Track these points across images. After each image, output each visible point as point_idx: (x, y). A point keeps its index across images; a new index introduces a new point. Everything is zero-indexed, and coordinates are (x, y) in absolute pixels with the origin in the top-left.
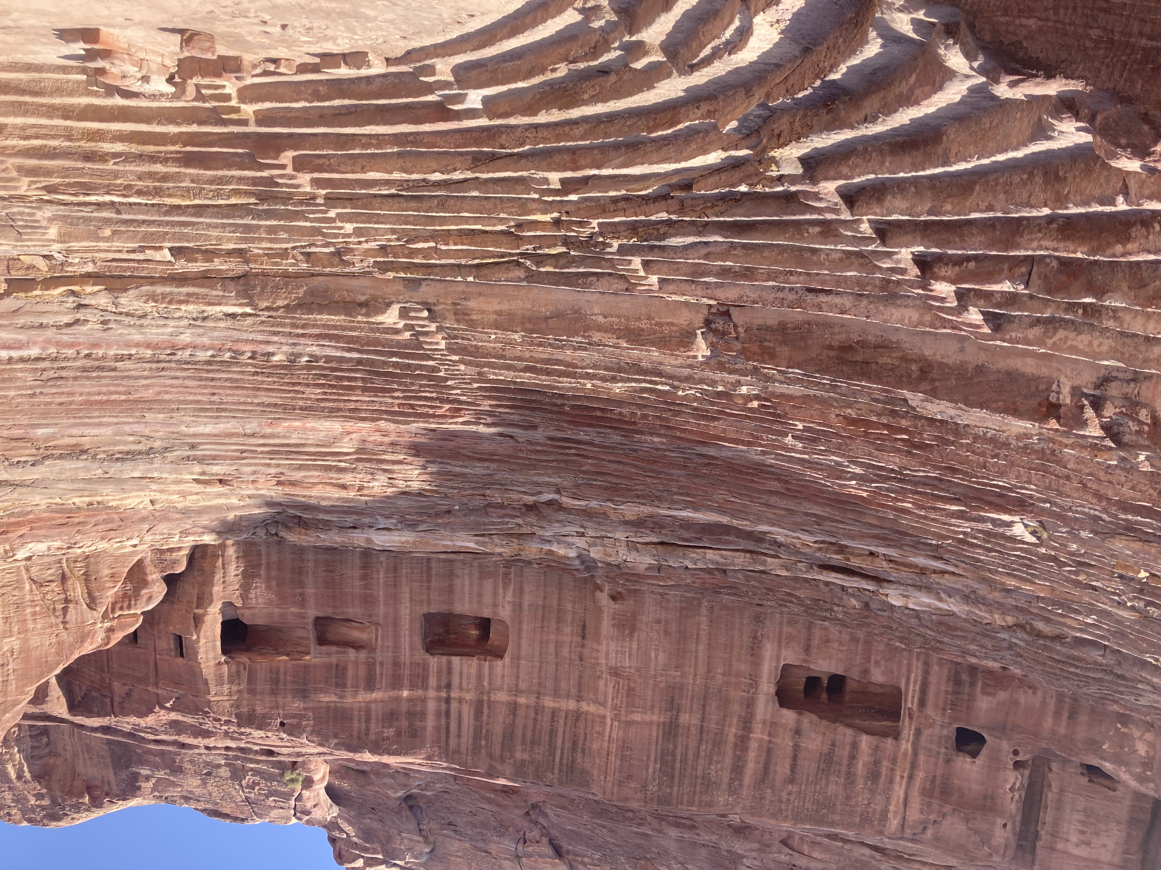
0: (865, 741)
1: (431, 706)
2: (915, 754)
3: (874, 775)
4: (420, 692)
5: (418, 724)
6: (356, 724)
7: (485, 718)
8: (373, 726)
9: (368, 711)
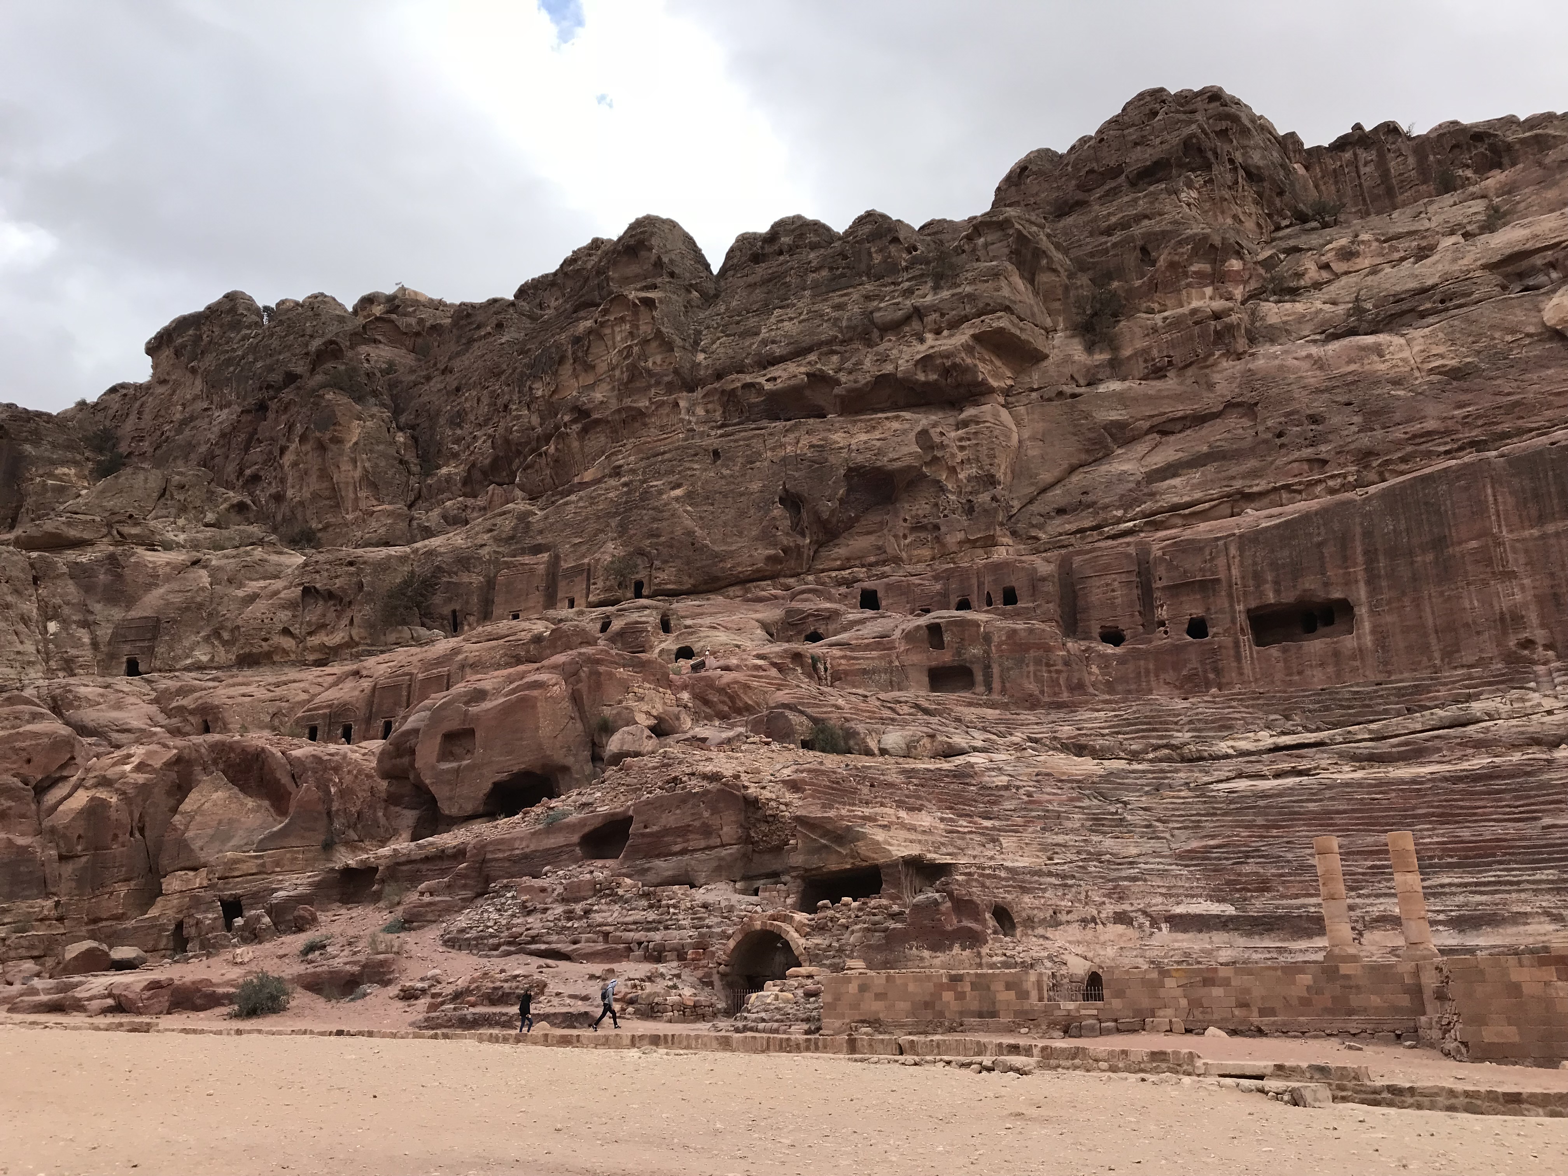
0: (1271, 598)
2: (1232, 606)
3: (1258, 577)
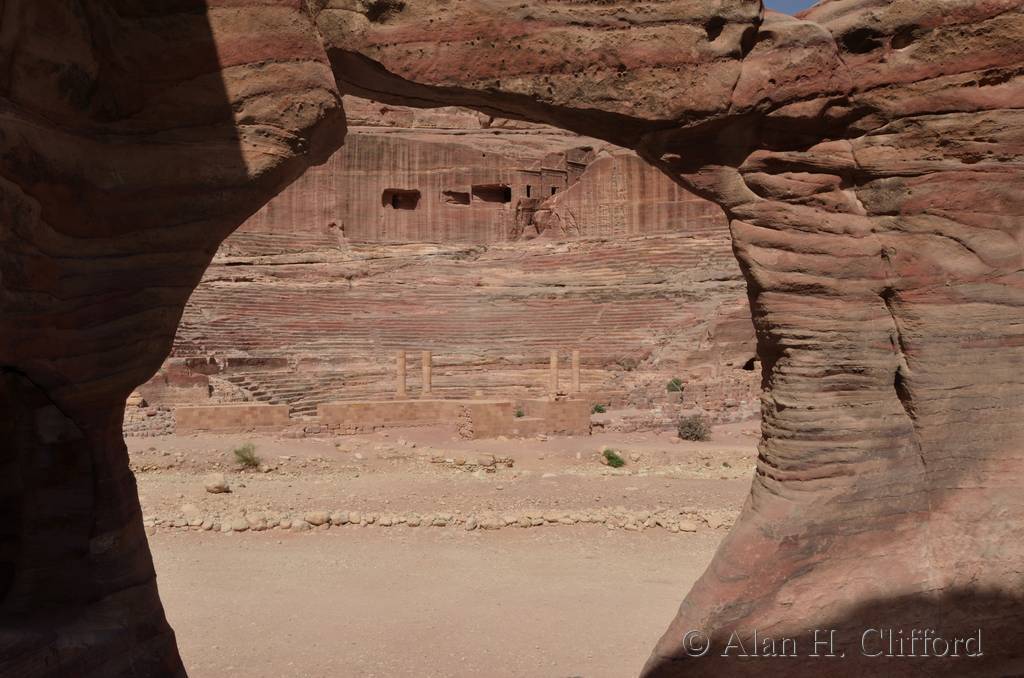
1: (417, 166)
4: (423, 172)
5: (423, 158)
6: (451, 157)
7: (392, 163)
8: (443, 157)
9: (445, 163)
